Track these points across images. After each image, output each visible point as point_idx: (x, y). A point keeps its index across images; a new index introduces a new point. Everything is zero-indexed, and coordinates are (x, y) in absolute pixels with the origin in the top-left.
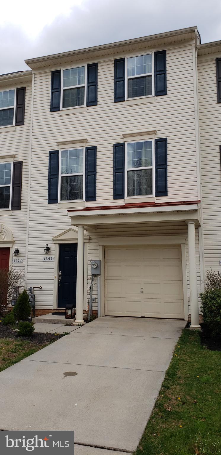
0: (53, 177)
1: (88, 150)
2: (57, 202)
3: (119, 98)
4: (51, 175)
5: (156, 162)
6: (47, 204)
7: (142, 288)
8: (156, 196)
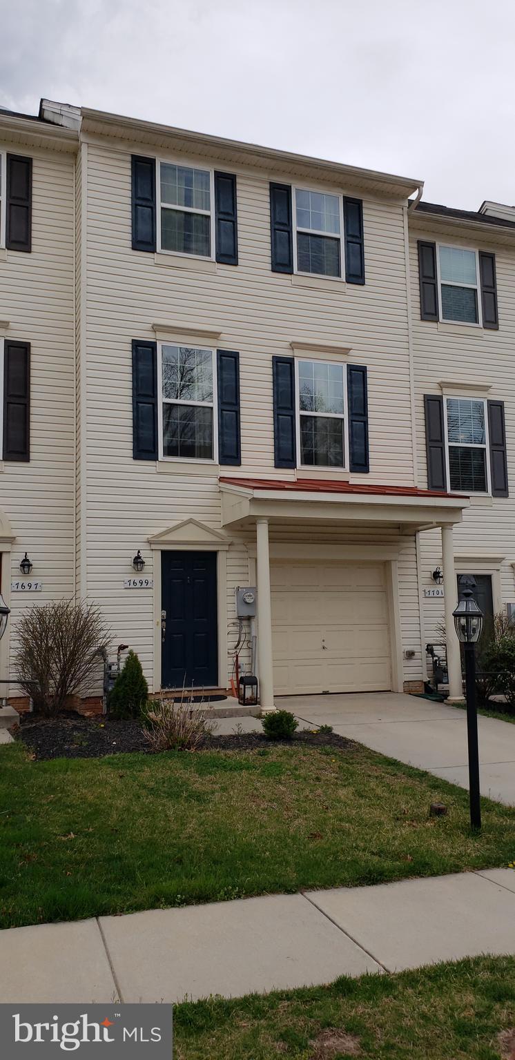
0: (145, 400)
1: (221, 356)
2: (156, 459)
3: (281, 265)
4: (138, 395)
5: (350, 409)
6: (131, 461)
7: (323, 641)
8: (352, 471)
